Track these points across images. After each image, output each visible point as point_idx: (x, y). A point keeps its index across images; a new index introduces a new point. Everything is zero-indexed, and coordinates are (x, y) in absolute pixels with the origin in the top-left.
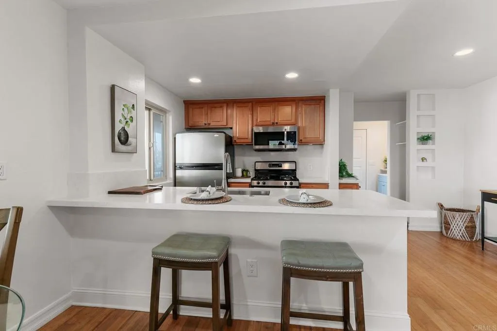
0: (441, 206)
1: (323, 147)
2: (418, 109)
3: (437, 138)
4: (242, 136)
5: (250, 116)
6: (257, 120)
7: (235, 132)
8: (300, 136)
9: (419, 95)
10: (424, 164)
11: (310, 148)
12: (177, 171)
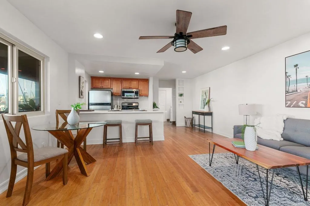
0: (185, 117)
1: (148, 98)
2: (179, 85)
3: (184, 95)
4: (117, 92)
5: (120, 84)
6: (123, 86)
7: (114, 90)
8: (140, 93)
9: (179, 80)
10: (181, 103)
11: (143, 97)
12: (90, 106)
